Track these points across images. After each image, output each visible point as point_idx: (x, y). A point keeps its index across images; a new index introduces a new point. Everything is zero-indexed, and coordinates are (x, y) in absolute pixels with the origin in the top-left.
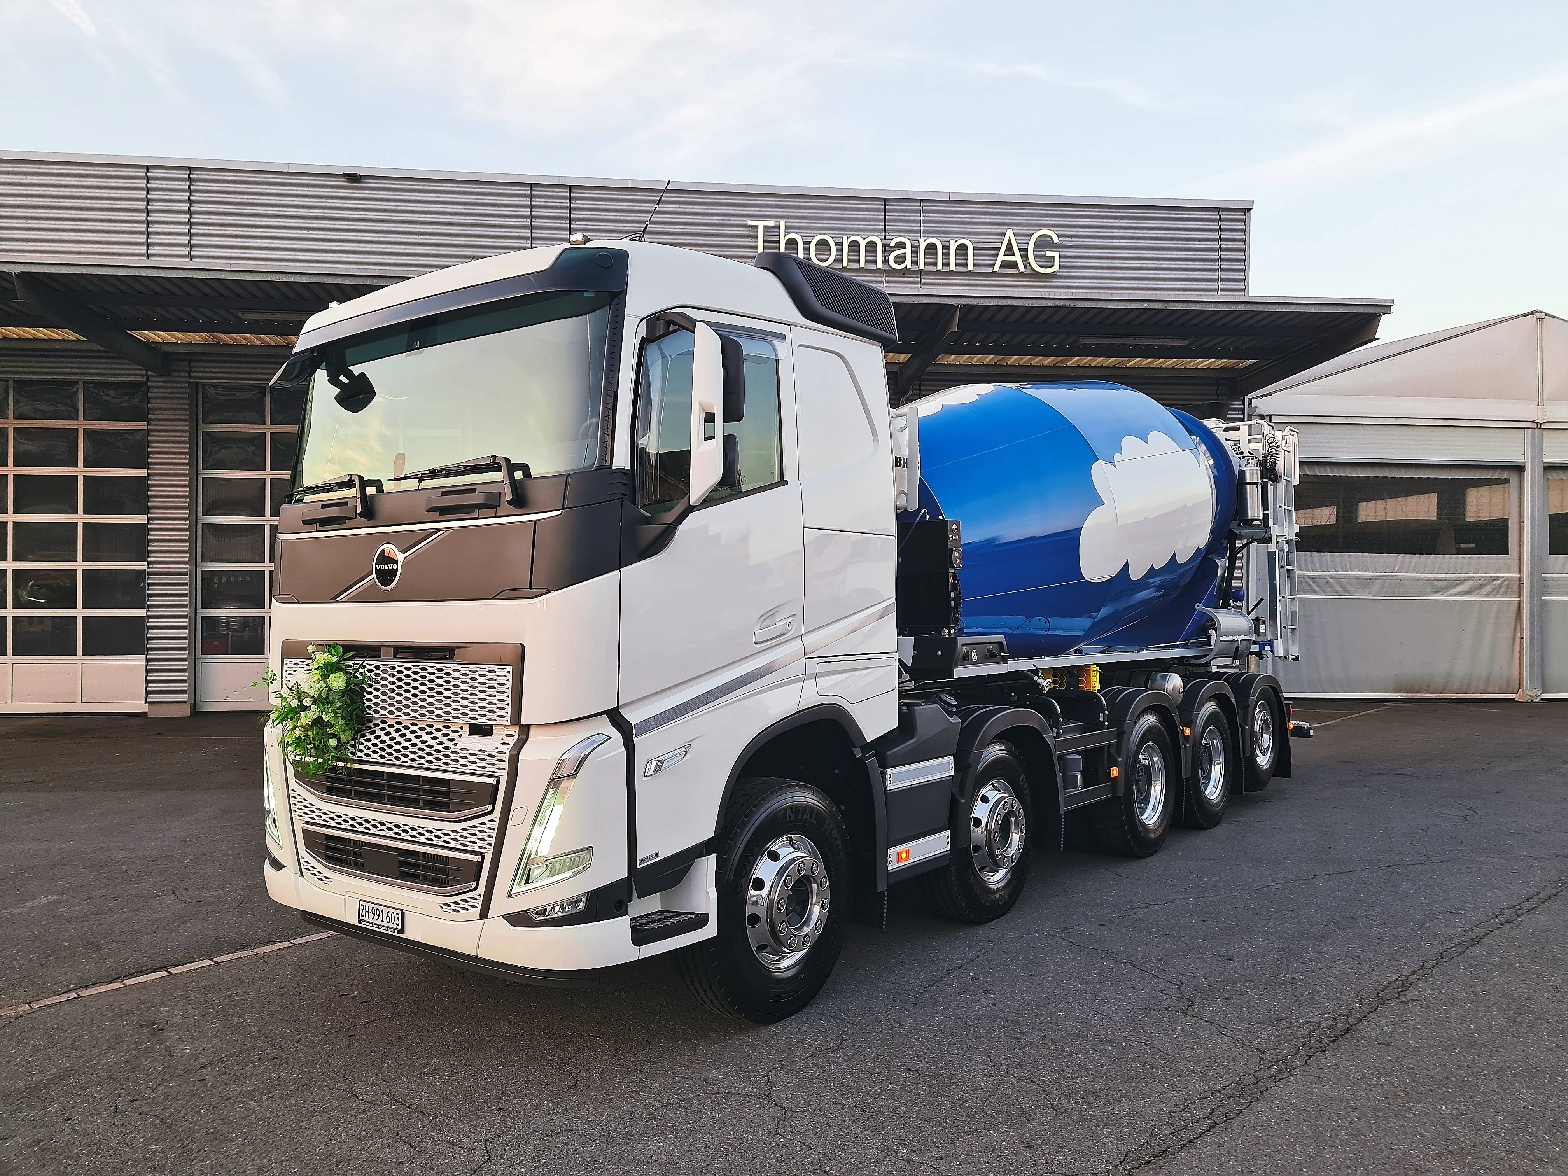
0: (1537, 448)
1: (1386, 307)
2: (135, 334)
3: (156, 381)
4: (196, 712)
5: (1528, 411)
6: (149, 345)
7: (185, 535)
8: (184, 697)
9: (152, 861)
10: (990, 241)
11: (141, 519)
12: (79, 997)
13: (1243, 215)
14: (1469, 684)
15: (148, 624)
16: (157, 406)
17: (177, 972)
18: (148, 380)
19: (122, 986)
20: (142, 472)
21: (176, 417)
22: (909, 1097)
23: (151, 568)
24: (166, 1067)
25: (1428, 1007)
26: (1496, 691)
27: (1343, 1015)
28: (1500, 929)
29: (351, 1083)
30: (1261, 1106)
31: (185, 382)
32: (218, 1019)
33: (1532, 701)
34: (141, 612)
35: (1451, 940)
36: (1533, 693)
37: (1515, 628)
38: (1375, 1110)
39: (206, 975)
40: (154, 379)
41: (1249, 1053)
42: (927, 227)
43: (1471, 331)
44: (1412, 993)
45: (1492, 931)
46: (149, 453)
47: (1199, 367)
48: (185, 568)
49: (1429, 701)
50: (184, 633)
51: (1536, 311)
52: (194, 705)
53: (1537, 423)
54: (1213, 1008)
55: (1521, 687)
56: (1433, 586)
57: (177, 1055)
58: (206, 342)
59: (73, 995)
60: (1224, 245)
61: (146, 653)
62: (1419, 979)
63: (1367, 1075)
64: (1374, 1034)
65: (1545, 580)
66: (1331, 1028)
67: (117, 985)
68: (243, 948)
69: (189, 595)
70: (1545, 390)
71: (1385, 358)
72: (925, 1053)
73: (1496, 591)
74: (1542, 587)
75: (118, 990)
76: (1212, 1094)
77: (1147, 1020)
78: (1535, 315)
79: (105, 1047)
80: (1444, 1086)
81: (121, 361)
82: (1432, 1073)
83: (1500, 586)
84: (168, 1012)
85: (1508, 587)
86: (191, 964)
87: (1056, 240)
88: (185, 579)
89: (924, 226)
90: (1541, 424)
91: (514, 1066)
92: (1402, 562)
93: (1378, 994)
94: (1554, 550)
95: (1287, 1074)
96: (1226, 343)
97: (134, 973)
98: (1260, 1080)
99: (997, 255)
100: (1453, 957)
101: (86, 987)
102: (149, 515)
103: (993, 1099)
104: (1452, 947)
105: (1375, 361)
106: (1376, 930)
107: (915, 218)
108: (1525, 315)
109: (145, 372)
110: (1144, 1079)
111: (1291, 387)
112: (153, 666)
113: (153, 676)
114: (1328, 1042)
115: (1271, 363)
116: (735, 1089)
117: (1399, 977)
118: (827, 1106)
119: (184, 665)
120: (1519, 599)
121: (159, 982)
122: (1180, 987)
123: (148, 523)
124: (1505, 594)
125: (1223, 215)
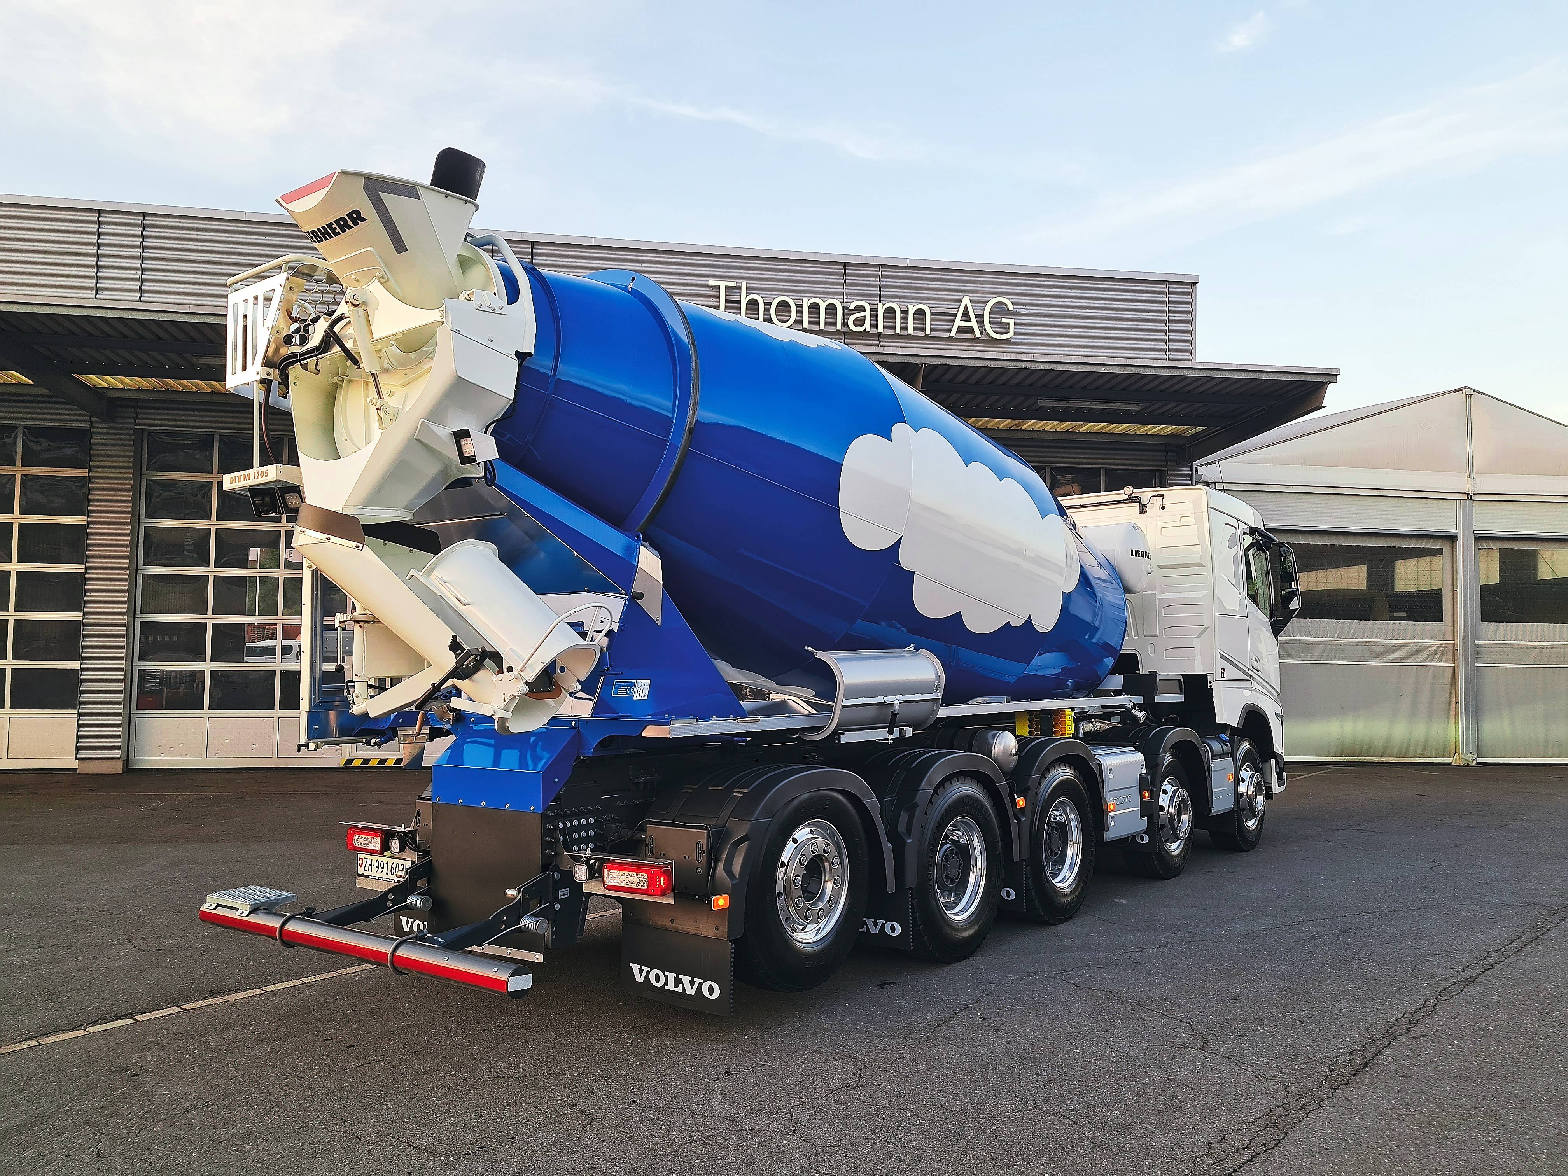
0: (1468, 519)
1: (1333, 376)
2: (81, 377)
3: (100, 427)
4: (128, 770)
5: (1460, 483)
6: (95, 390)
7: (124, 585)
8: (117, 754)
9: (103, 911)
10: (948, 307)
11: (79, 568)
12: (40, 1044)
13: (1189, 289)
14: (1408, 748)
15: (82, 677)
16: (100, 452)
17: (144, 1019)
18: (91, 427)
19: (86, 1033)
20: (81, 520)
21: (121, 464)
22: (940, 1131)
23: (87, 619)
24: (147, 1112)
25: (1439, 1042)
26: (1434, 755)
27: (1359, 1051)
28: (1491, 970)
29: (351, 1125)
30: (1296, 1135)
31: (131, 429)
32: (196, 1064)
33: (1468, 764)
34: (75, 665)
35: (1446, 980)
36: (1469, 757)
37: (1451, 693)
38: (1413, 1139)
39: (176, 1021)
40: (97, 425)
41: (1275, 1087)
42: (886, 291)
43: (1404, 406)
44: (1421, 1029)
45: (1483, 972)
46: (89, 501)
47: (1148, 433)
48: (123, 619)
49: (1369, 764)
50: (120, 686)
51: (1465, 388)
52: (127, 762)
53: (1468, 494)
54: (1228, 1044)
55: (1457, 751)
56: (1371, 651)
57: (157, 1099)
58: (154, 388)
59: (34, 1043)
60: (1172, 316)
61: (78, 707)
62: (1424, 1016)
63: (1395, 1106)
64: (1393, 1067)
65: (1478, 646)
66: (1350, 1062)
67: (80, 1033)
68: (212, 995)
69: (126, 647)
70: (1474, 463)
71: (1324, 430)
72: (948, 1090)
73: (1431, 657)
74: (1476, 654)
75: (82, 1037)
76: (1246, 1125)
77: (1165, 1057)
78: (1464, 392)
79: (77, 1093)
80: (1474, 1115)
81: (69, 406)
82: (1460, 1102)
83: (1435, 652)
84: (141, 1058)
85: (1443, 653)
86: (157, 1012)
87: (1011, 307)
88: (123, 631)
89: (883, 291)
90: (1471, 496)
91: (522, 1106)
92: (1342, 628)
93: (1388, 1030)
94: (1486, 617)
95: (1316, 1106)
96: (1176, 409)
97: (98, 1020)
98: (1291, 1112)
99: (953, 321)
100: (1452, 996)
101: (47, 1035)
102: (86, 565)
103: (1026, 1132)
104: (1449, 987)
105: (1314, 432)
106: (1371, 972)
107: (875, 283)
108: (1455, 391)
109: (88, 418)
110: (1175, 1112)
111: (1235, 456)
112: (85, 720)
113: (84, 732)
114: (1350, 1076)
115: (1219, 430)
116: (758, 1125)
117: (1404, 1015)
118: (858, 1141)
119: (118, 720)
120: (1453, 665)
121: (126, 1029)
122: (1191, 1025)
123: (86, 573)
124: (1440, 660)
125: (1171, 288)
